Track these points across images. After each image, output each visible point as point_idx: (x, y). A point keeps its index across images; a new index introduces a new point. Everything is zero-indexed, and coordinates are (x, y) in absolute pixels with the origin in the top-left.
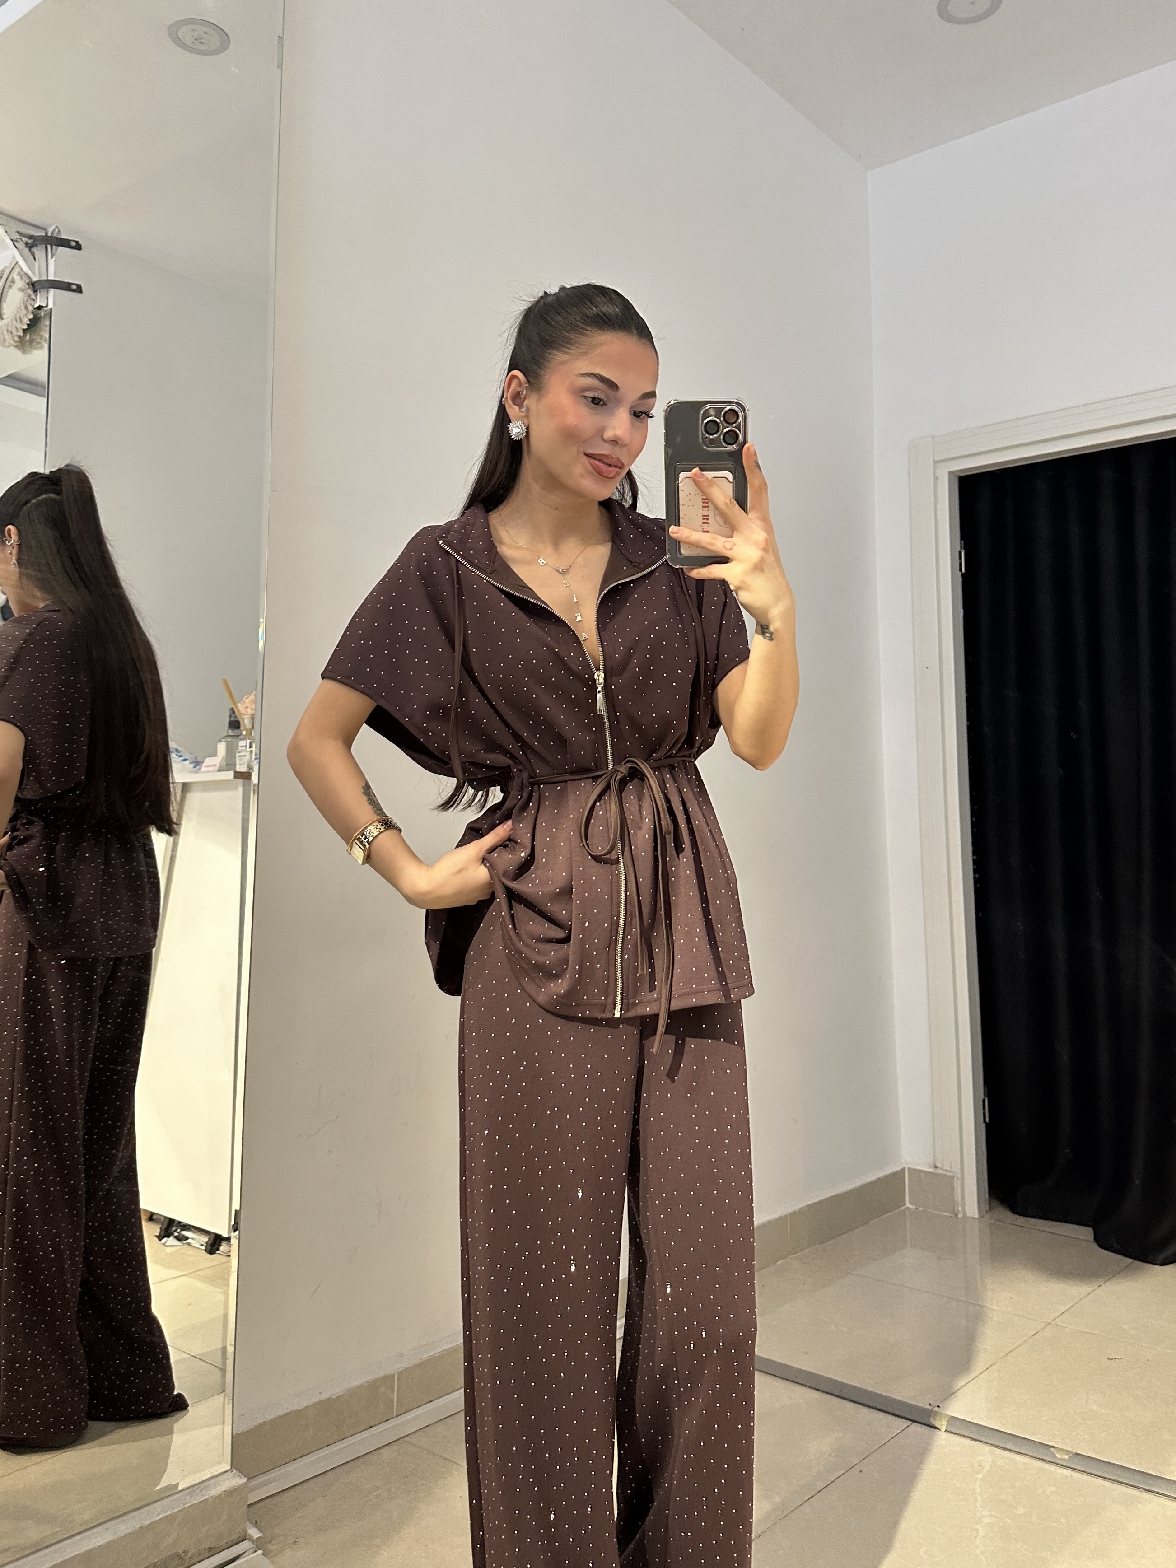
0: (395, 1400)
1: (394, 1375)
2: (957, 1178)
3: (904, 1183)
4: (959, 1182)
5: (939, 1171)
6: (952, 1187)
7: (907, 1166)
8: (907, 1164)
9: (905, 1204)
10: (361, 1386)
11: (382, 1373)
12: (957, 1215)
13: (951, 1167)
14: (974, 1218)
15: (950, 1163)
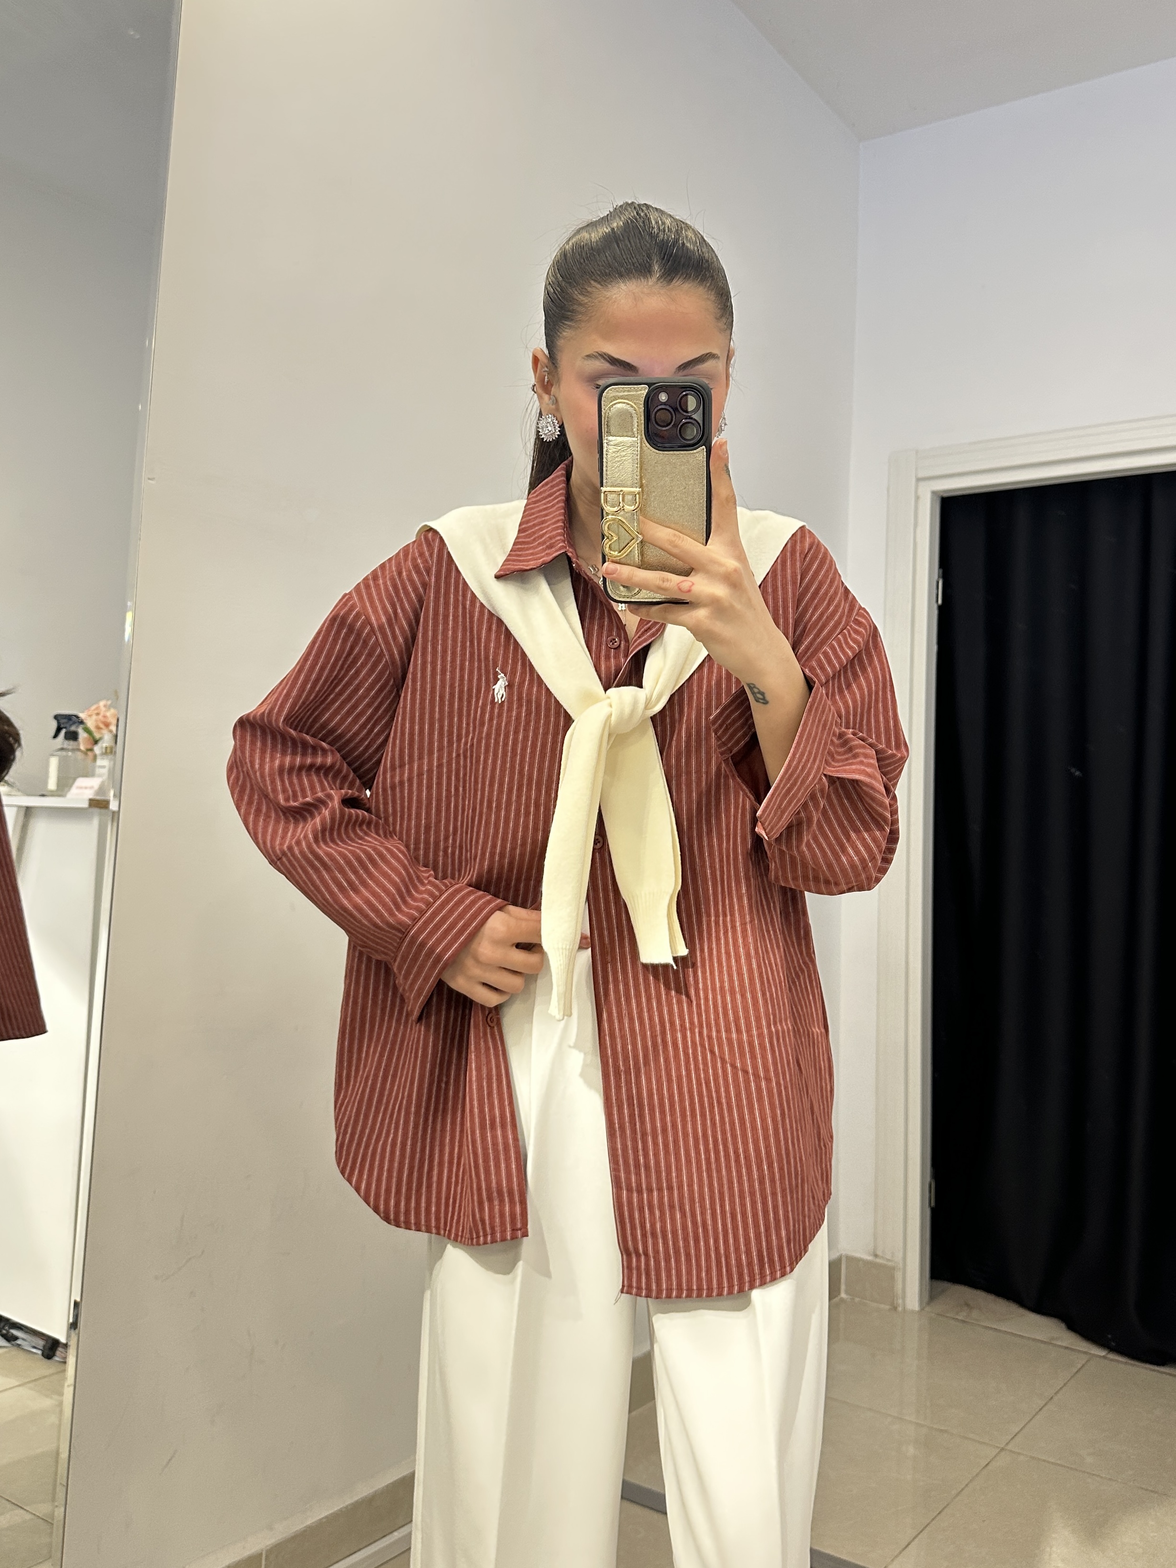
1: (261, 1554)
2: (898, 1268)
3: (841, 1274)
4: (901, 1272)
5: (878, 1260)
6: (892, 1278)
8: (844, 1251)
9: (839, 1293)
11: (247, 1553)
12: (896, 1308)
13: (893, 1256)
14: (913, 1312)
15: (891, 1252)
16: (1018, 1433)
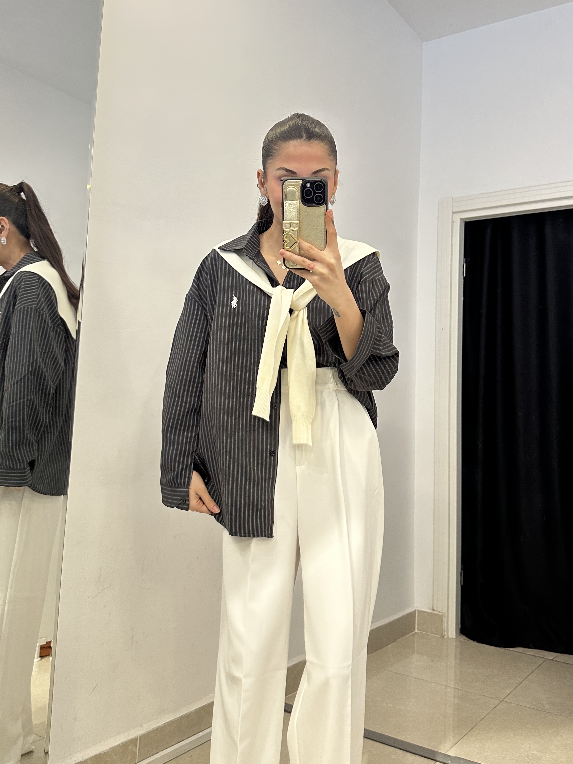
0: (137, 754)
1: (137, 738)
2: (445, 616)
3: (415, 620)
4: (446, 618)
5: (435, 612)
6: (442, 621)
7: (417, 609)
8: (417, 607)
9: (415, 630)
10: (118, 746)
11: (130, 738)
12: (443, 637)
13: (442, 610)
14: (453, 638)
15: (441, 608)
16: (510, 693)
